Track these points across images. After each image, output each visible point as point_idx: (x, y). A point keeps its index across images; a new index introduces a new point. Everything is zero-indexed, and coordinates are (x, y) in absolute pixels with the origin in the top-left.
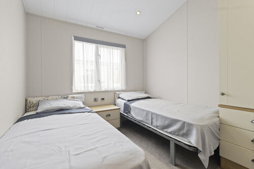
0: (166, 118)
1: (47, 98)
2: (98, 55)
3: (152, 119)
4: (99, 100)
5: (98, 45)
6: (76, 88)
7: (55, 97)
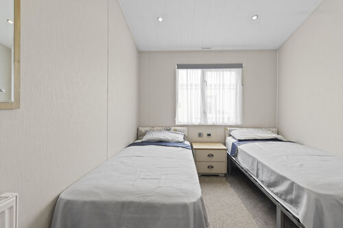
0: (272, 172)
1: (153, 128)
2: (204, 81)
3: (258, 170)
4: (205, 135)
5: (205, 70)
6: (180, 120)
7: (159, 128)
